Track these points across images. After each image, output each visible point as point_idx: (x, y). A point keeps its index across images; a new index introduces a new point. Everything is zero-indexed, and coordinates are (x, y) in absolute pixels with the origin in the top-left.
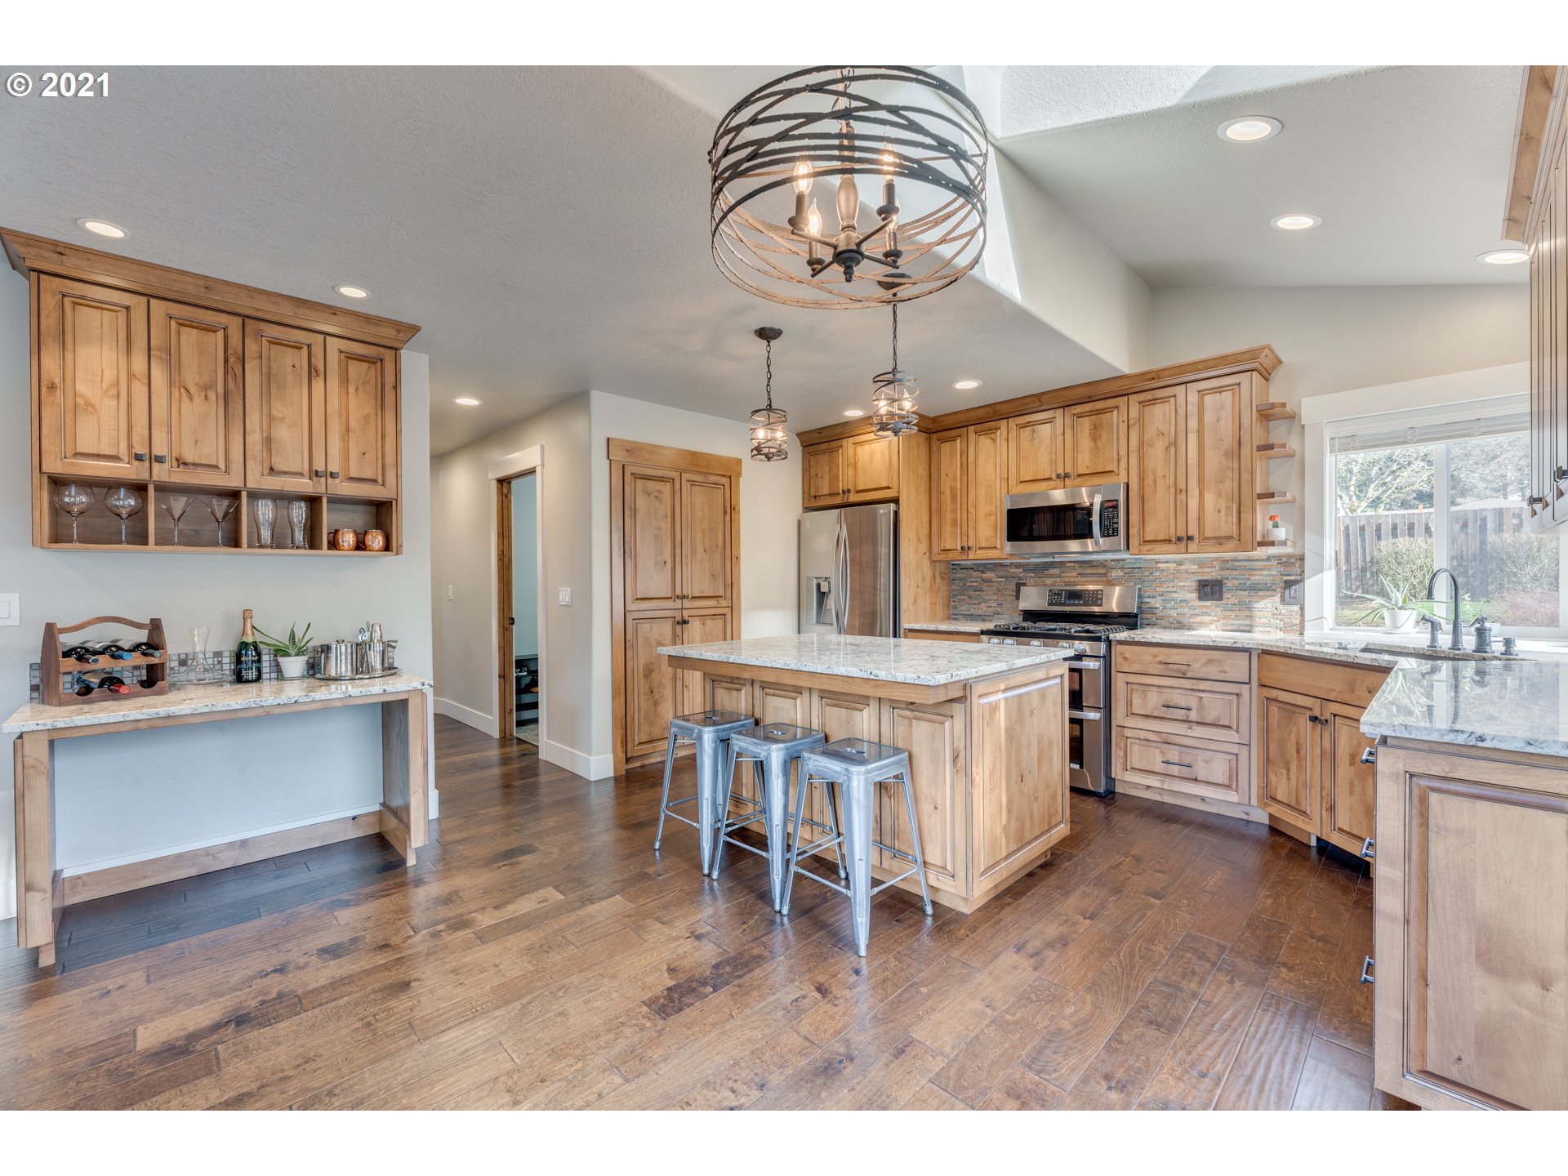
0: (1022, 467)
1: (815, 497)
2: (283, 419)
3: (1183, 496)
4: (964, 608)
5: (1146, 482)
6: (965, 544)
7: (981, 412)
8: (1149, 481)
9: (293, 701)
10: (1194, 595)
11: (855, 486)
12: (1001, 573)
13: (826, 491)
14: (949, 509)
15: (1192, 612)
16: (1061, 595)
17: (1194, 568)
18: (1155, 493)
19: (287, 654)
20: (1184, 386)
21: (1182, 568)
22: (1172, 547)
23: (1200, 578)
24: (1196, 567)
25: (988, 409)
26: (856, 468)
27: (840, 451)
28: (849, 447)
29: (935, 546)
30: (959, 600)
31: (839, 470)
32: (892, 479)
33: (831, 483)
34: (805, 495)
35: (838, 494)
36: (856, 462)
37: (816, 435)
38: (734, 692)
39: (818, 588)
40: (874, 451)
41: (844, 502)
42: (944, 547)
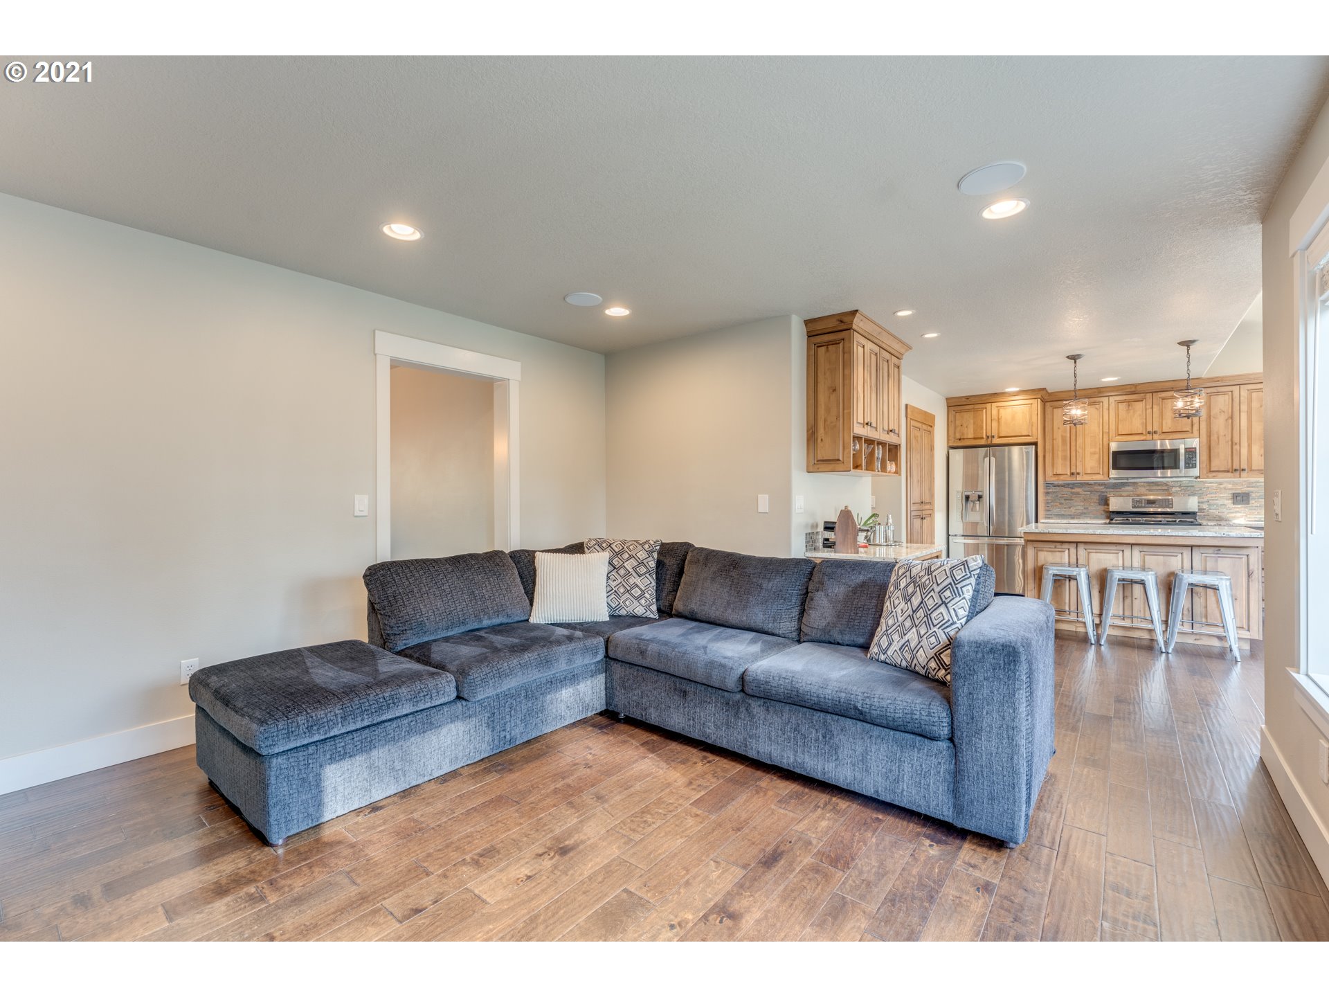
0: (1120, 426)
1: (960, 440)
3: (1237, 447)
4: (1056, 511)
5: (1212, 438)
6: (1073, 471)
7: (1089, 392)
8: (1214, 438)
10: (1230, 501)
11: (999, 434)
12: (1087, 489)
13: (971, 436)
14: (1060, 449)
15: (1228, 511)
16: (1141, 502)
17: (1230, 486)
18: (1218, 444)
20: (1238, 386)
21: (1221, 486)
22: (1230, 474)
23: (1234, 492)
24: (1231, 486)
25: (1096, 390)
26: (999, 422)
27: (984, 411)
28: (993, 409)
29: (1049, 472)
30: (1052, 506)
31: (983, 423)
32: (1032, 431)
33: (975, 431)
34: (950, 438)
35: (983, 438)
36: (999, 419)
37: (964, 399)
38: (1058, 553)
39: (967, 498)
40: (1016, 412)
41: (988, 443)
42: (1056, 473)
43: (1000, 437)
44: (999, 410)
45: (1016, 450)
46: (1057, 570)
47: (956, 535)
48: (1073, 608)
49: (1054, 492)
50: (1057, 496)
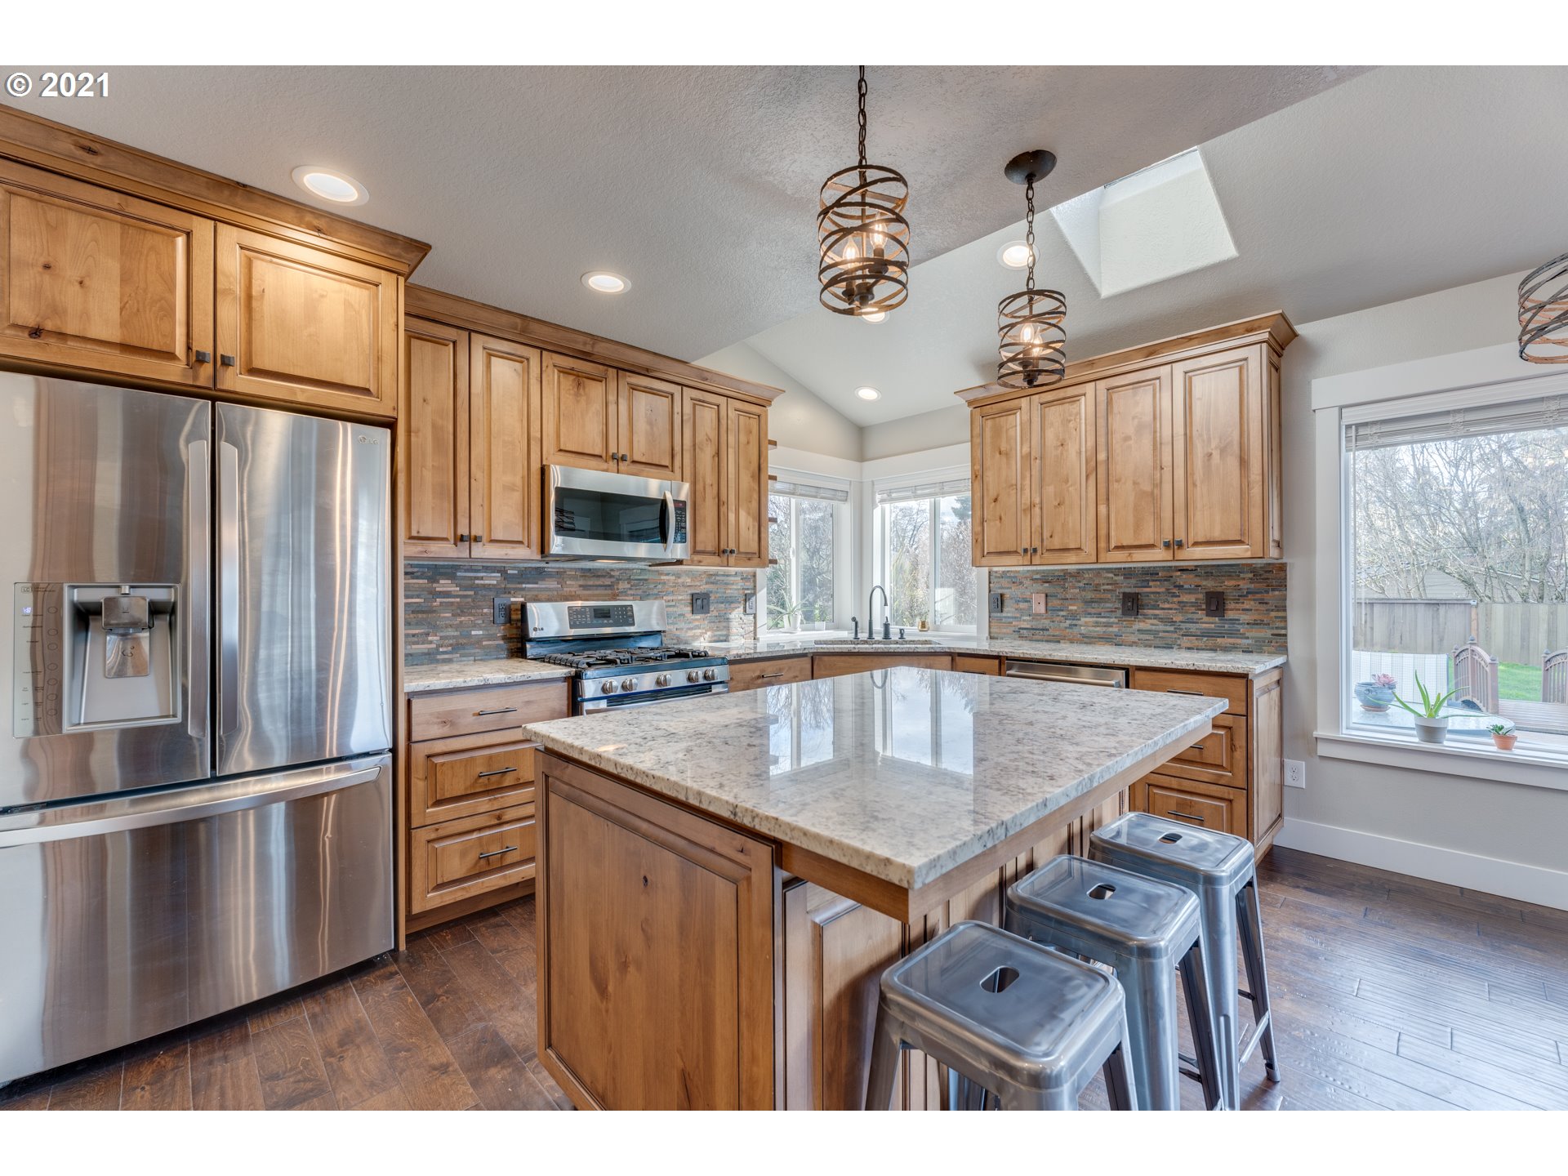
0: (563, 430)
1: (36, 333)
3: (725, 509)
6: (463, 530)
10: (689, 608)
13: (106, 332)
15: (689, 625)
16: (585, 612)
17: (689, 581)
18: (704, 500)
20: (726, 399)
21: (680, 581)
22: (717, 559)
23: (692, 591)
26: (250, 308)
27: (180, 243)
28: (223, 247)
31: (171, 291)
32: (377, 375)
33: (129, 313)
35: (170, 356)
36: (250, 296)
40: (322, 296)
41: (198, 384)
42: (418, 532)
43: (253, 371)
44: (250, 261)
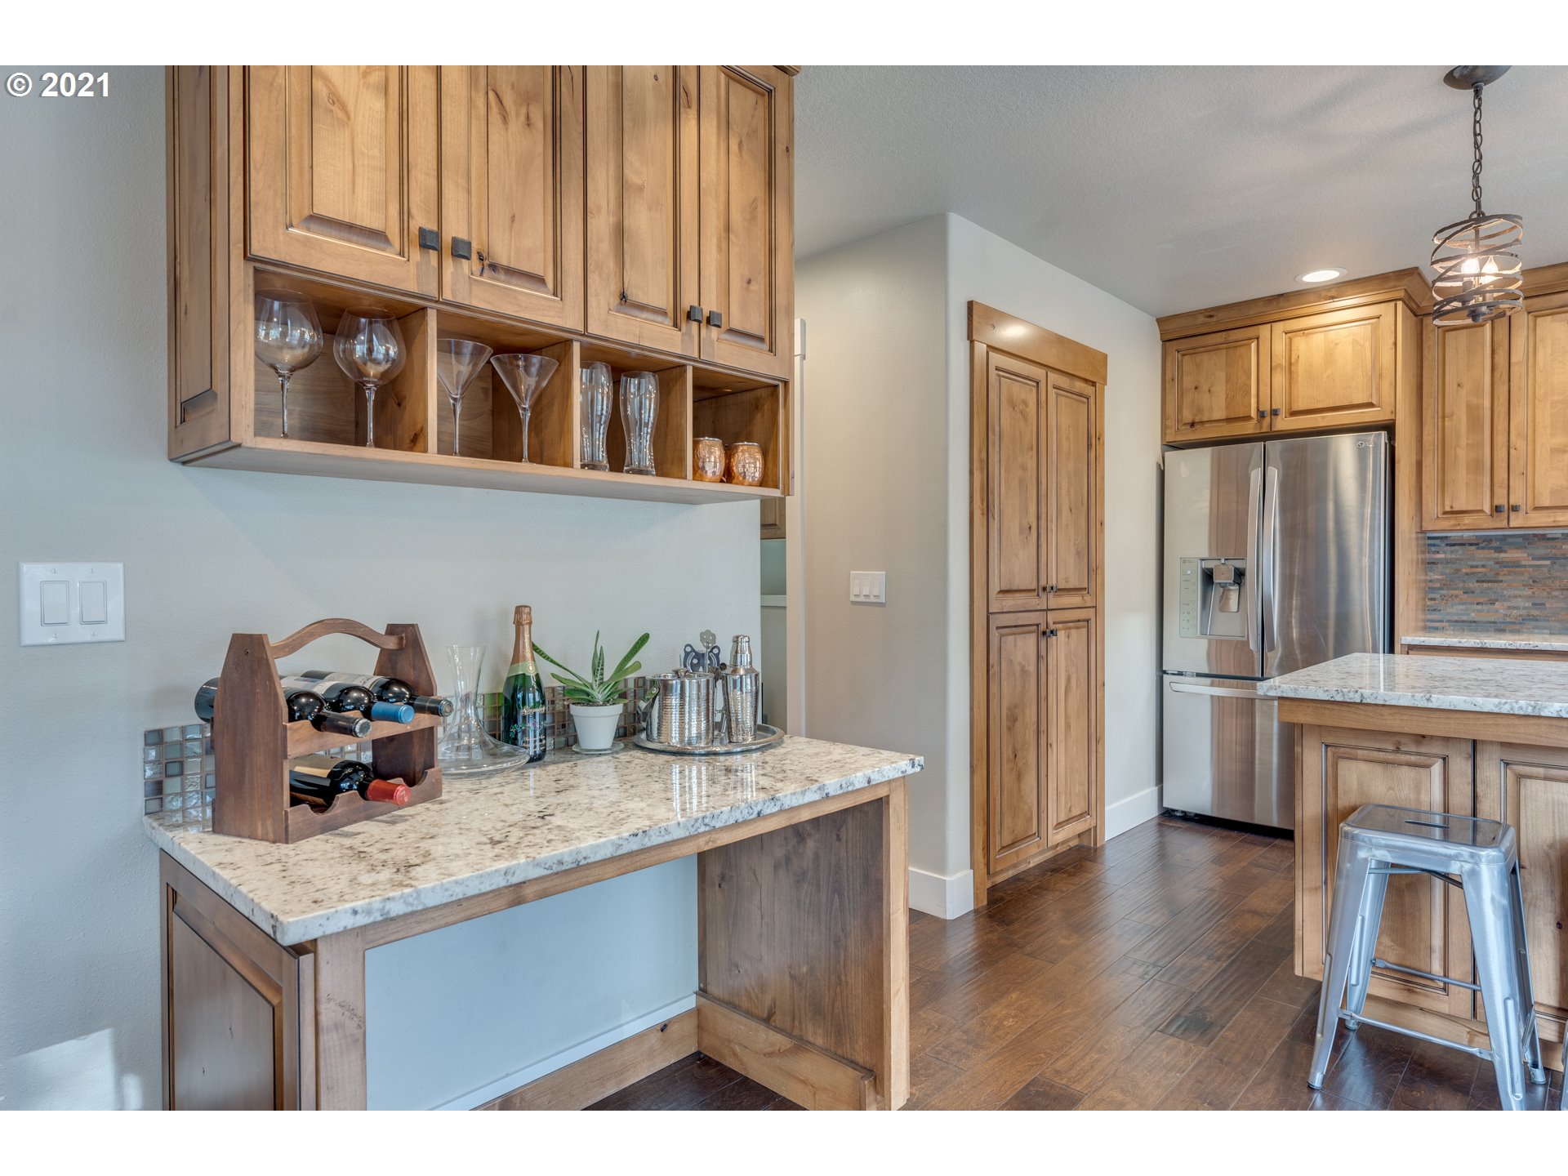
1: (1192, 425)
2: (641, 189)
4: (1455, 610)
6: (1500, 501)
9: (755, 815)
11: (1290, 404)
12: (1542, 551)
13: (1219, 413)
14: (1463, 442)
19: (590, 702)
26: (1290, 372)
27: (1254, 345)
28: (1275, 338)
29: (1431, 506)
30: (1443, 597)
31: (1249, 378)
32: (1378, 389)
33: (1229, 400)
34: (1168, 423)
35: (1248, 418)
36: (1290, 364)
37: (1201, 319)
38: (1405, 769)
39: (1208, 577)
40: (1336, 344)
41: (1263, 431)
42: (1452, 507)
43: (1294, 414)
44: (1291, 339)
45: (1345, 446)
46: (1388, 847)
47: (1180, 674)
48: (1459, 970)
49: (1448, 562)
50: (1458, 570)
